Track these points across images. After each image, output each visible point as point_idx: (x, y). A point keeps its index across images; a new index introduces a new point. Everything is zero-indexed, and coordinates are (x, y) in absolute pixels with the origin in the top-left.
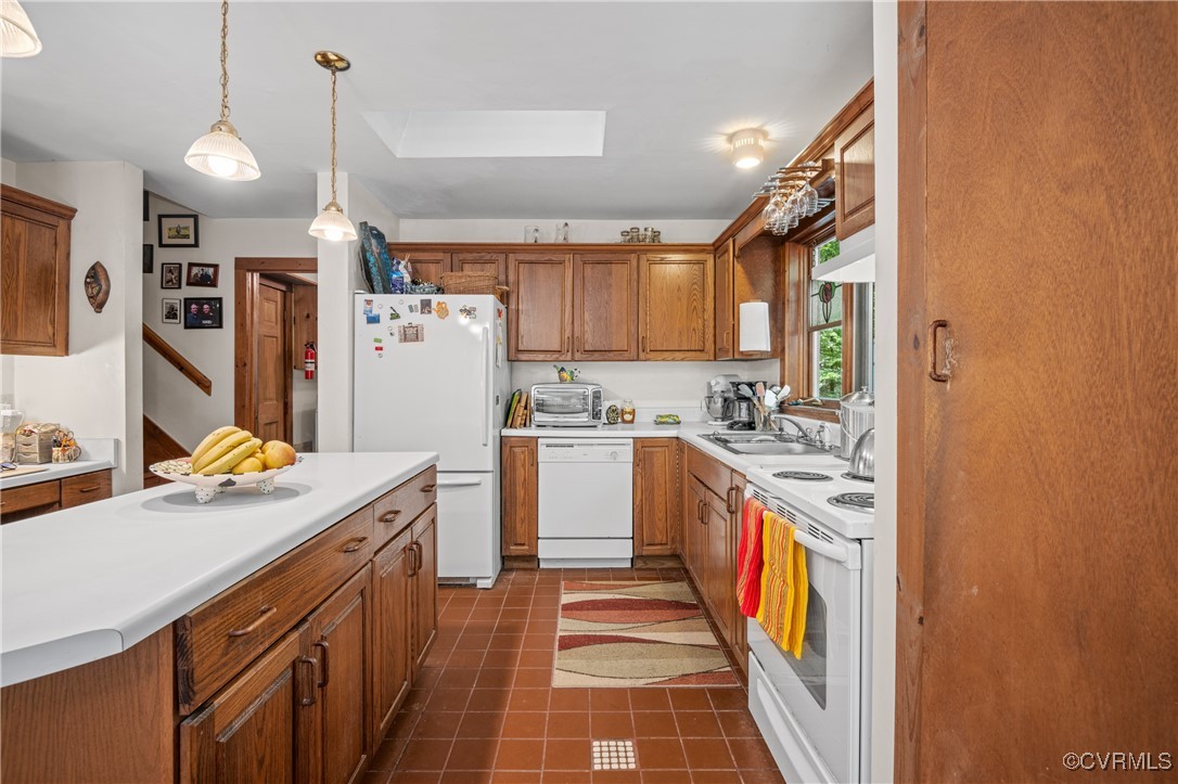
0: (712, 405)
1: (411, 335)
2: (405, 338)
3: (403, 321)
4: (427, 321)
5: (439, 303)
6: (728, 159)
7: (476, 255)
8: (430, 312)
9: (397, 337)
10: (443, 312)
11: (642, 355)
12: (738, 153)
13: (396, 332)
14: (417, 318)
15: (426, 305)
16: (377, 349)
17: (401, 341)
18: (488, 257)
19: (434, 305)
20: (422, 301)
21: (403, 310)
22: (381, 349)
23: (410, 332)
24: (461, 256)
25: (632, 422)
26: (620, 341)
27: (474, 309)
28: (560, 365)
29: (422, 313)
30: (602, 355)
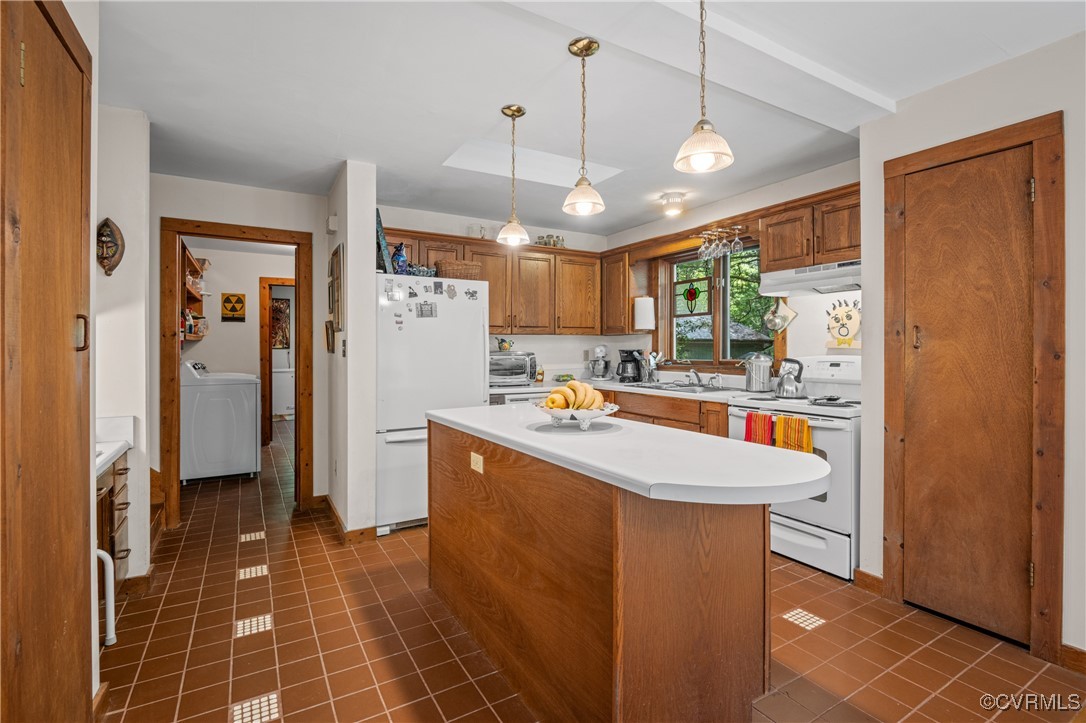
0: (596, 366)
1: (426, 311)
2: (421, 314)
3: (420, 300)
4: (440, 301)
5: (449, 286)
6: (660, 209)
7: (439, 243)
8: (441, 293)
9: (414, 312)
10: (452, 293)
11: (557, 331)
12: (669, 205)
13: (414, 308)
14: (431, 297)
15: (438, 286)
16: (397, 323)
17: (418, 316)
18: (449, 246)
19: (445, 287)
20: (435, 283)
21: (419, 290)
22: (401, 323)
23: (426, 308)
24: (428, 244)
25: (542, 381)
26: (544, 320)
27: (476, 292)
28: (500, 337)
29: (436, 293)
30: (532, 329)
